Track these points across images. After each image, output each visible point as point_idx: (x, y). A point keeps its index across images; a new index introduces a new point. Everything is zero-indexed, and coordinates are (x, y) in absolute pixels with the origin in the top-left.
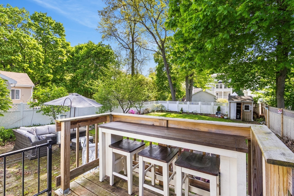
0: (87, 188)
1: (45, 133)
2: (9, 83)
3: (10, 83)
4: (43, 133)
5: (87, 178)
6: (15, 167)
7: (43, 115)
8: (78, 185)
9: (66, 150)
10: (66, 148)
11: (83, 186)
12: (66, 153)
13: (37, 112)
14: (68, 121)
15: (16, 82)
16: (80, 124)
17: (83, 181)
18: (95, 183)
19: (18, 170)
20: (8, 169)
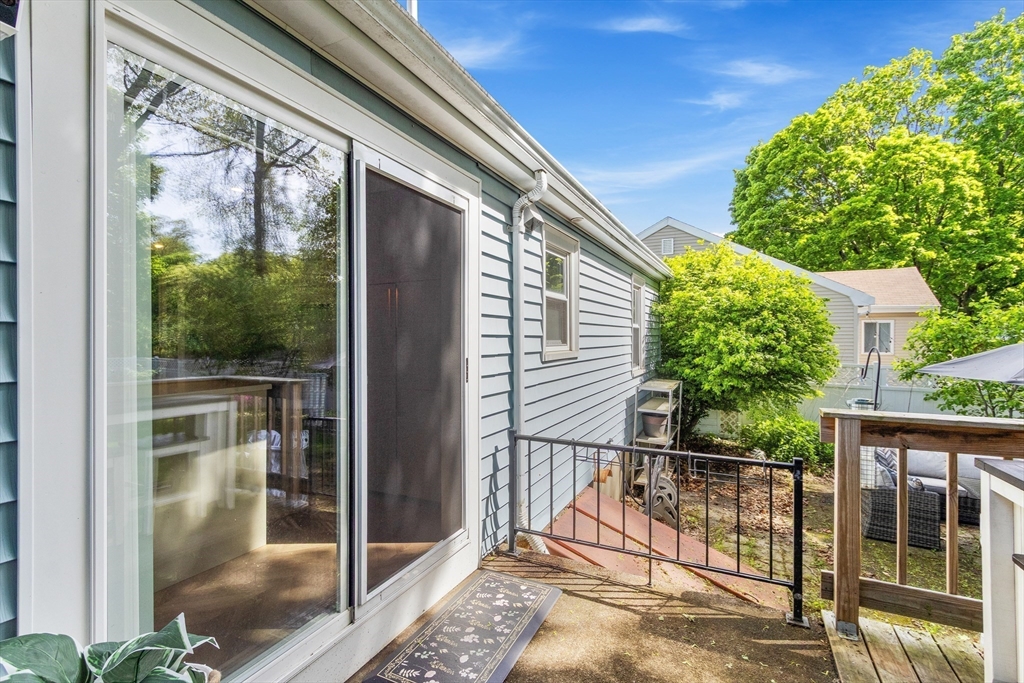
0: (917, 670)
1: (932, 473)
2: (853, 305)
3: (856, 304)
4: (925, 472)
5: (943, 649)
6: (823, 537)
7: (942, 410)
8: (893, 641)
9: (846, 504)
10: (846, 499)
11: (909, 654)
12: (844, 513)
13: (925, 399)
14: (852, 418)
15: (872, 300)
16: (909, 438)
17: (922, 644)
18: (961, 677)
19: (825, 545)
20: (807, 533)
